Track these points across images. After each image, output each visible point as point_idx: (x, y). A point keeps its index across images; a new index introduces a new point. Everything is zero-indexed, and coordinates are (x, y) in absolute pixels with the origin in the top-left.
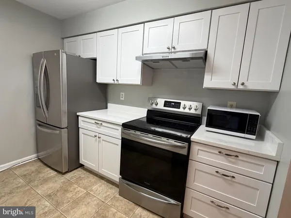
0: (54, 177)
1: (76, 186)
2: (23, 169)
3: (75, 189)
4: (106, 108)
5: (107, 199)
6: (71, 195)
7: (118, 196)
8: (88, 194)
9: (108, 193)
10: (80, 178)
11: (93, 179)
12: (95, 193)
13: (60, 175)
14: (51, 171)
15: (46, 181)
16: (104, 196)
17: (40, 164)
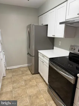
0: (29, 74)
1: (34, 80)
2: (23, 69)
3: (33, 81)
4: (53, 49)
5: (42, 91)
6: (31, 83)
7: (47, 91)
8: (36, 85)
9: (44, 89)
10: (37, 78)
11: (41, 80)
12: (39, 86)
13: (31, 74)
14: (30, 72)
15: (27, 75)
16: (41, 89)
17: (28, 68)
